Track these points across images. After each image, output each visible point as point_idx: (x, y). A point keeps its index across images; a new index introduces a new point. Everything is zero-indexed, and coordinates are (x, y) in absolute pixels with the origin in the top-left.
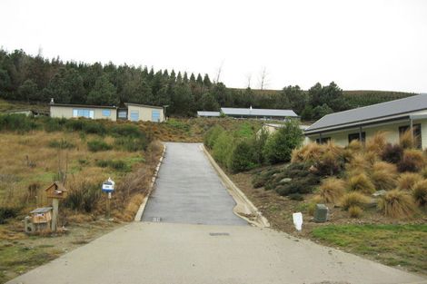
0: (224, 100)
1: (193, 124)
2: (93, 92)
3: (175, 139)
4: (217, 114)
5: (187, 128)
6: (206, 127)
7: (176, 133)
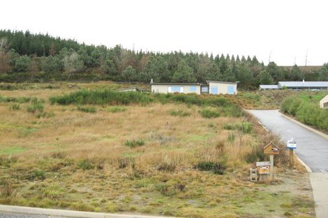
0: (276, 75)
1: (261, 95)
2: (176, 73)
3: (251, 107)
4: (276, 87)
5: (258, 99)
6: (273, 97)
7: (250, 103)
